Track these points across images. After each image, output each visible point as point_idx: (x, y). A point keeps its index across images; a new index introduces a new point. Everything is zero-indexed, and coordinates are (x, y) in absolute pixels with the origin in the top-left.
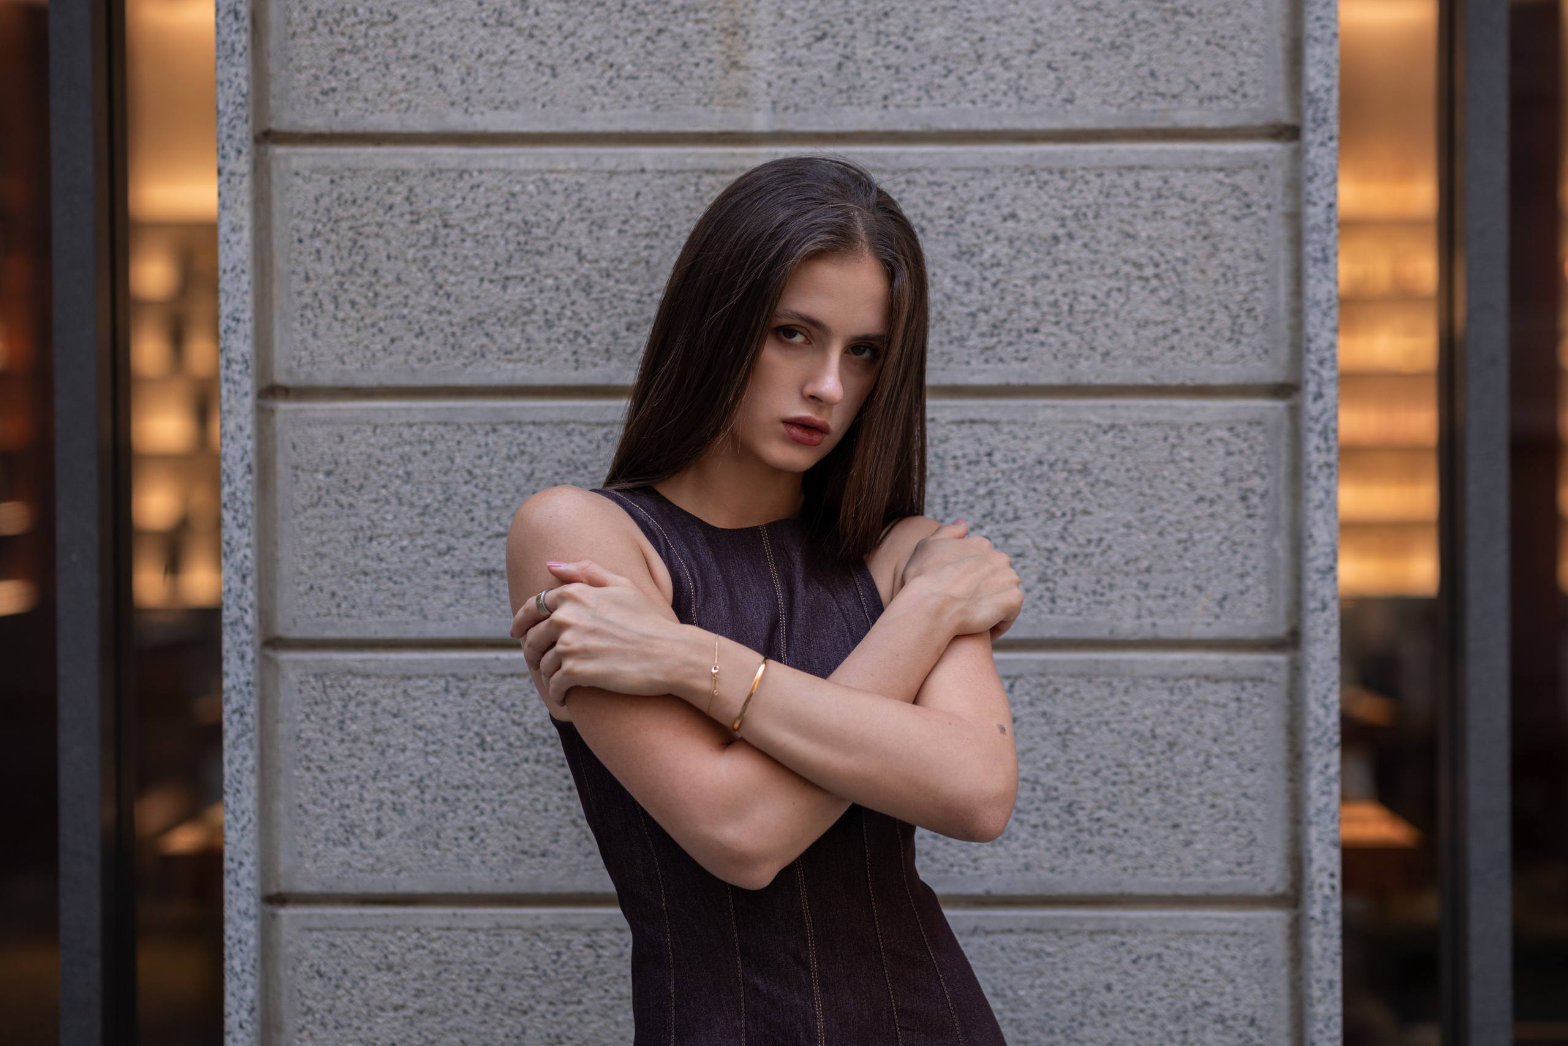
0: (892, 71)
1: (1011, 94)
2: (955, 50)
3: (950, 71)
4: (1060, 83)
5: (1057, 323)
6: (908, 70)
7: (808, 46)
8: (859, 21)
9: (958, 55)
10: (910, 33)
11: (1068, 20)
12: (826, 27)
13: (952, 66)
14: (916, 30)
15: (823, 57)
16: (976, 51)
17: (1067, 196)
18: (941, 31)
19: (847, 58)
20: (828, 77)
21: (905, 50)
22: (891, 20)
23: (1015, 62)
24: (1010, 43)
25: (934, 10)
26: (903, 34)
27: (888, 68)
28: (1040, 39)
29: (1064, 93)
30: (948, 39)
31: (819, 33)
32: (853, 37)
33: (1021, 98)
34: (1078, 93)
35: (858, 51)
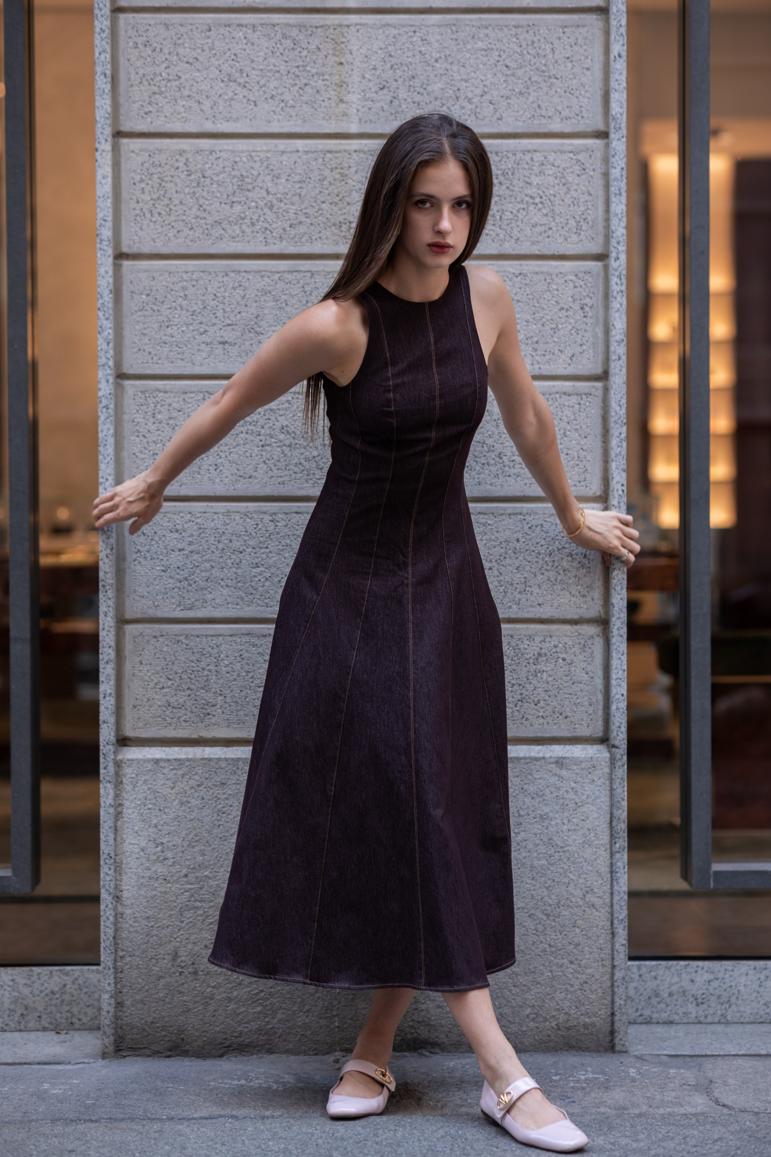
0: (416, 104)
1: (472, 116)
2: (446, 95)
3: (443, 105)
4: (496, 110)
5: (494, 225)
7: (376, 92)
8: (400, 81)
12: (385, 83)
13: (444, 102)
15: (383, 98)
17: (499, 164)
18: (439, 85)
19: (395, 98)
20: (386, 107)
21: (422, 94)
22: (416, 80)
23: (474, 100)
24: (472, 92)
27: (414, 103)
28: (486, 89)
29: (498, 115)
30: (442, 89)
31: (381, 86)
32: (398, 88)
33: (477, 118)
34: (504, 115)
35: (400, 95)
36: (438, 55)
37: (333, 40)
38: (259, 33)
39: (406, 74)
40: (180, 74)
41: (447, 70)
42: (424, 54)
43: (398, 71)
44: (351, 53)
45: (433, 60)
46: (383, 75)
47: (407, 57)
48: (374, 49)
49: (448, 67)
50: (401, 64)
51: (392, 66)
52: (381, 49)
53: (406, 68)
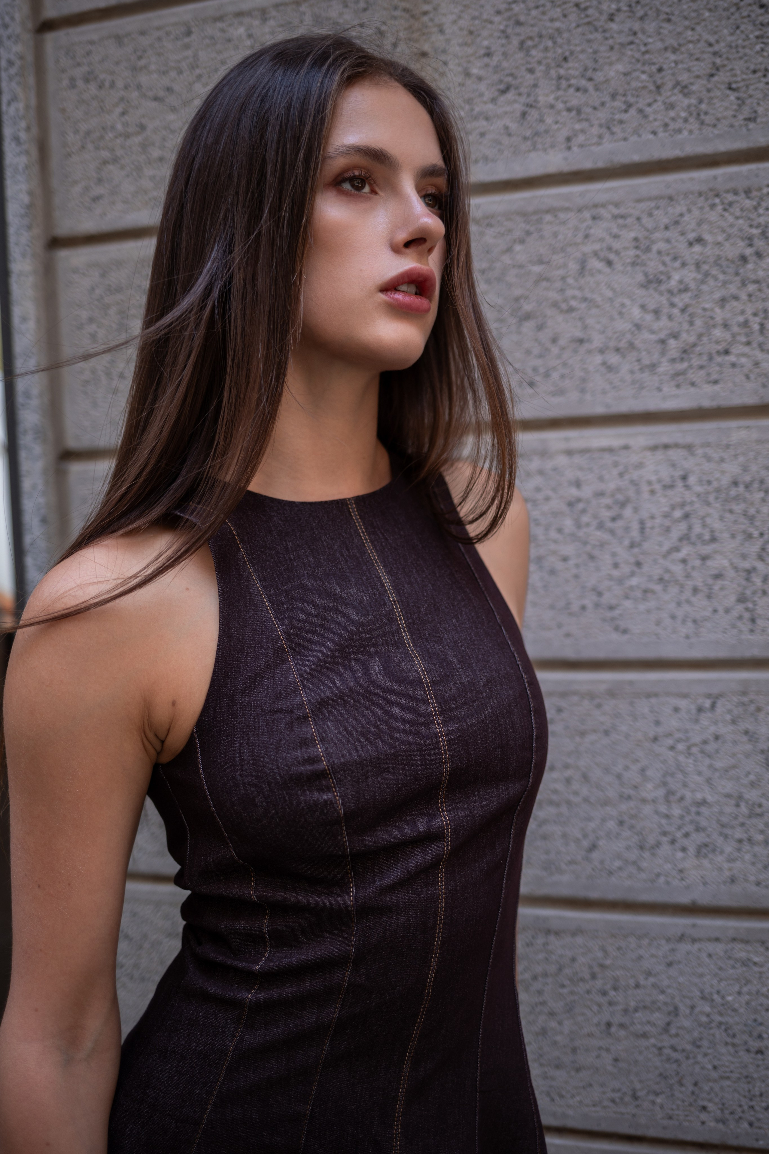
0: (574, 113)
1: (691, 120)
2: (634, 84)
3: (629, 106)
4: (741, 102)
5: (748, 343)
6: (589, 110)
7: (493, 100)
8: (540, 70)
9: (636, 89)
10: (589, 73)
11: (748, 38)
12: (510, 79)
13: (631, 99)
14: (595, 70)
15: (508, 109)
16: (655, 82)
17: (753, 216)
18: (619, 67)
19: (531, 106)
20: (513, 126)
21: (586, 91)
22: (570, 64)
23: (694, 88)
24: (689, 70)
25: (612, 48)
26: (583, 76)
27: (569, 110)
28: (718, 61)
29: (746, 112)
30: (625, 74)
31: (502, 87)
32: (535, 86)
33: (702, 123)
34: (760, 110)
35: (541, 98)
36: (614, 6)
37: (406, 10)
38: (272, 23)
39: (550, 54)
40: (144, 121)
41: (635, 34)
42: (586, 9)
43: (534, 52)
44: (441, 31)
45: (604, 17)
46: (505, 64)
47: (552, 20)
48: (485, 17)
49: (637, 26)
50: (540, 36)
51: (522, 43)
52: (498, 12)
53: (550, 43)
